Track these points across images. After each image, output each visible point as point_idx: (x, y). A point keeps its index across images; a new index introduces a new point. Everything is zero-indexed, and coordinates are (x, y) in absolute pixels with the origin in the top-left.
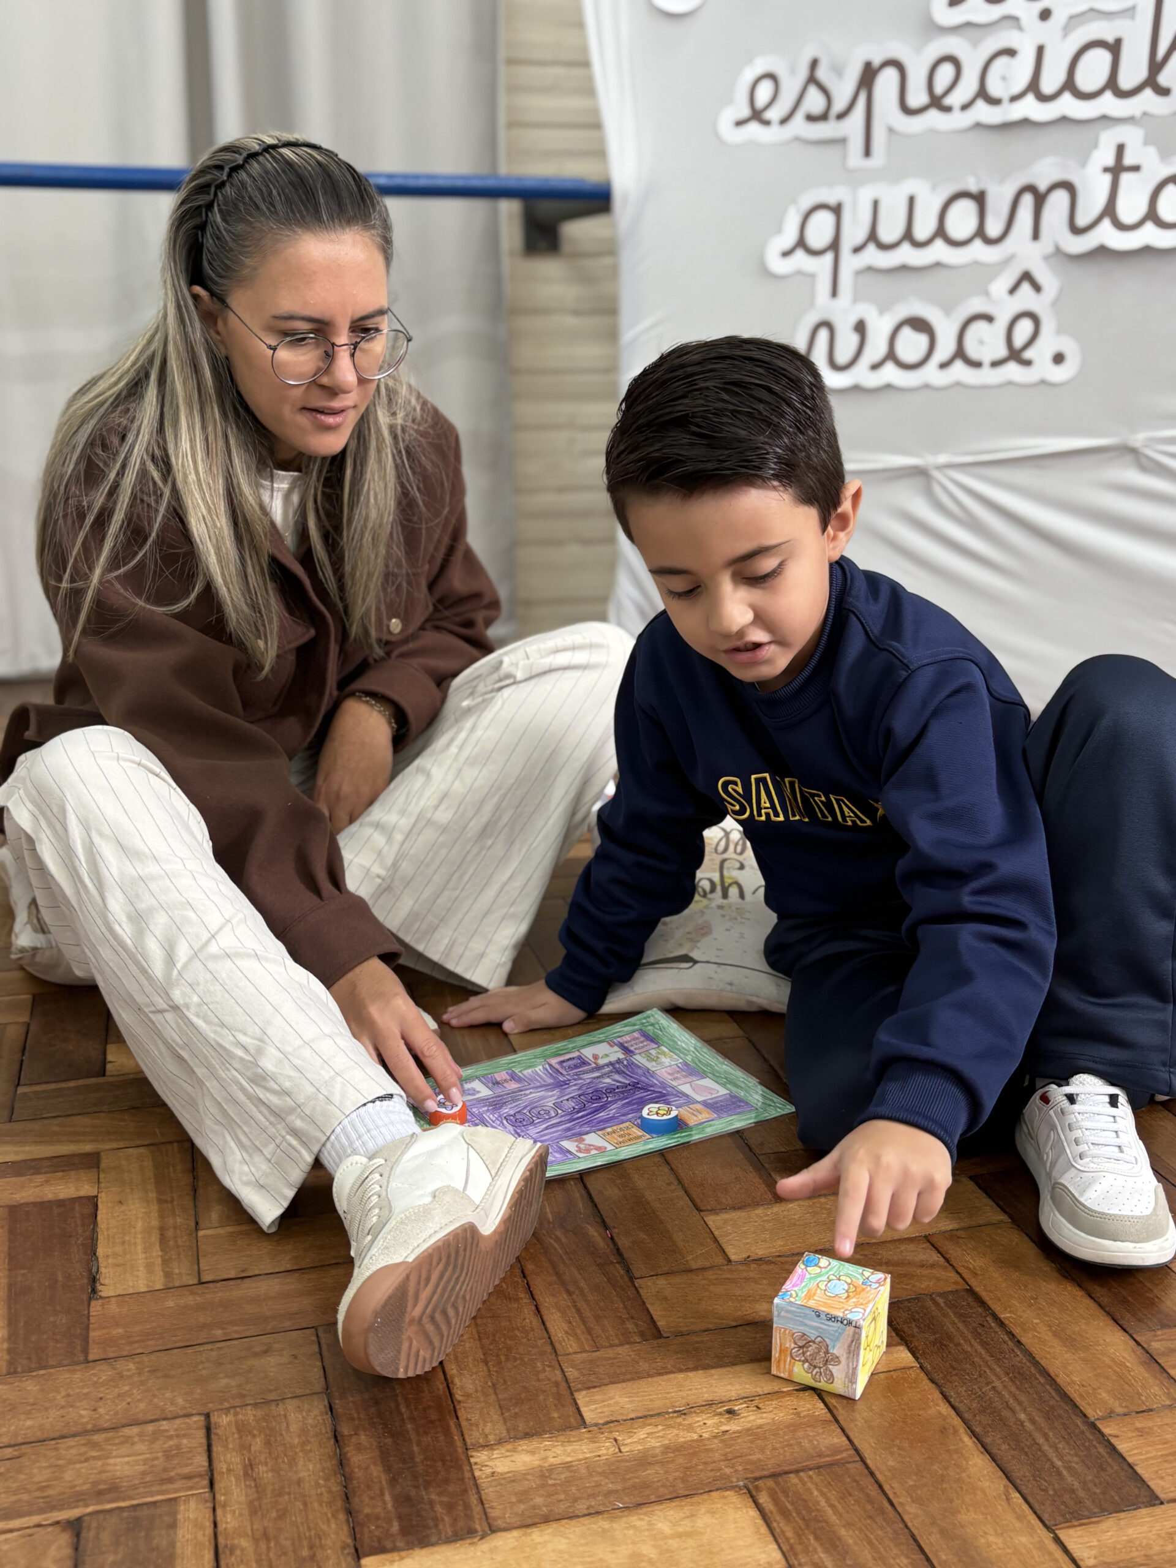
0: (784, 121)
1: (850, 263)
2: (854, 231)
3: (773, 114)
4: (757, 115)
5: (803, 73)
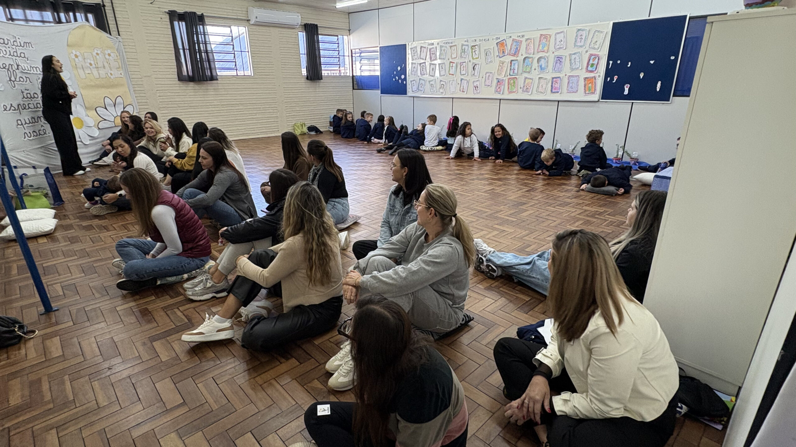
0: (9, 110)
1: (25, 126)
2: (24, 123)
3: (8, 109)
4: (5, 110)
5: (10, 105)
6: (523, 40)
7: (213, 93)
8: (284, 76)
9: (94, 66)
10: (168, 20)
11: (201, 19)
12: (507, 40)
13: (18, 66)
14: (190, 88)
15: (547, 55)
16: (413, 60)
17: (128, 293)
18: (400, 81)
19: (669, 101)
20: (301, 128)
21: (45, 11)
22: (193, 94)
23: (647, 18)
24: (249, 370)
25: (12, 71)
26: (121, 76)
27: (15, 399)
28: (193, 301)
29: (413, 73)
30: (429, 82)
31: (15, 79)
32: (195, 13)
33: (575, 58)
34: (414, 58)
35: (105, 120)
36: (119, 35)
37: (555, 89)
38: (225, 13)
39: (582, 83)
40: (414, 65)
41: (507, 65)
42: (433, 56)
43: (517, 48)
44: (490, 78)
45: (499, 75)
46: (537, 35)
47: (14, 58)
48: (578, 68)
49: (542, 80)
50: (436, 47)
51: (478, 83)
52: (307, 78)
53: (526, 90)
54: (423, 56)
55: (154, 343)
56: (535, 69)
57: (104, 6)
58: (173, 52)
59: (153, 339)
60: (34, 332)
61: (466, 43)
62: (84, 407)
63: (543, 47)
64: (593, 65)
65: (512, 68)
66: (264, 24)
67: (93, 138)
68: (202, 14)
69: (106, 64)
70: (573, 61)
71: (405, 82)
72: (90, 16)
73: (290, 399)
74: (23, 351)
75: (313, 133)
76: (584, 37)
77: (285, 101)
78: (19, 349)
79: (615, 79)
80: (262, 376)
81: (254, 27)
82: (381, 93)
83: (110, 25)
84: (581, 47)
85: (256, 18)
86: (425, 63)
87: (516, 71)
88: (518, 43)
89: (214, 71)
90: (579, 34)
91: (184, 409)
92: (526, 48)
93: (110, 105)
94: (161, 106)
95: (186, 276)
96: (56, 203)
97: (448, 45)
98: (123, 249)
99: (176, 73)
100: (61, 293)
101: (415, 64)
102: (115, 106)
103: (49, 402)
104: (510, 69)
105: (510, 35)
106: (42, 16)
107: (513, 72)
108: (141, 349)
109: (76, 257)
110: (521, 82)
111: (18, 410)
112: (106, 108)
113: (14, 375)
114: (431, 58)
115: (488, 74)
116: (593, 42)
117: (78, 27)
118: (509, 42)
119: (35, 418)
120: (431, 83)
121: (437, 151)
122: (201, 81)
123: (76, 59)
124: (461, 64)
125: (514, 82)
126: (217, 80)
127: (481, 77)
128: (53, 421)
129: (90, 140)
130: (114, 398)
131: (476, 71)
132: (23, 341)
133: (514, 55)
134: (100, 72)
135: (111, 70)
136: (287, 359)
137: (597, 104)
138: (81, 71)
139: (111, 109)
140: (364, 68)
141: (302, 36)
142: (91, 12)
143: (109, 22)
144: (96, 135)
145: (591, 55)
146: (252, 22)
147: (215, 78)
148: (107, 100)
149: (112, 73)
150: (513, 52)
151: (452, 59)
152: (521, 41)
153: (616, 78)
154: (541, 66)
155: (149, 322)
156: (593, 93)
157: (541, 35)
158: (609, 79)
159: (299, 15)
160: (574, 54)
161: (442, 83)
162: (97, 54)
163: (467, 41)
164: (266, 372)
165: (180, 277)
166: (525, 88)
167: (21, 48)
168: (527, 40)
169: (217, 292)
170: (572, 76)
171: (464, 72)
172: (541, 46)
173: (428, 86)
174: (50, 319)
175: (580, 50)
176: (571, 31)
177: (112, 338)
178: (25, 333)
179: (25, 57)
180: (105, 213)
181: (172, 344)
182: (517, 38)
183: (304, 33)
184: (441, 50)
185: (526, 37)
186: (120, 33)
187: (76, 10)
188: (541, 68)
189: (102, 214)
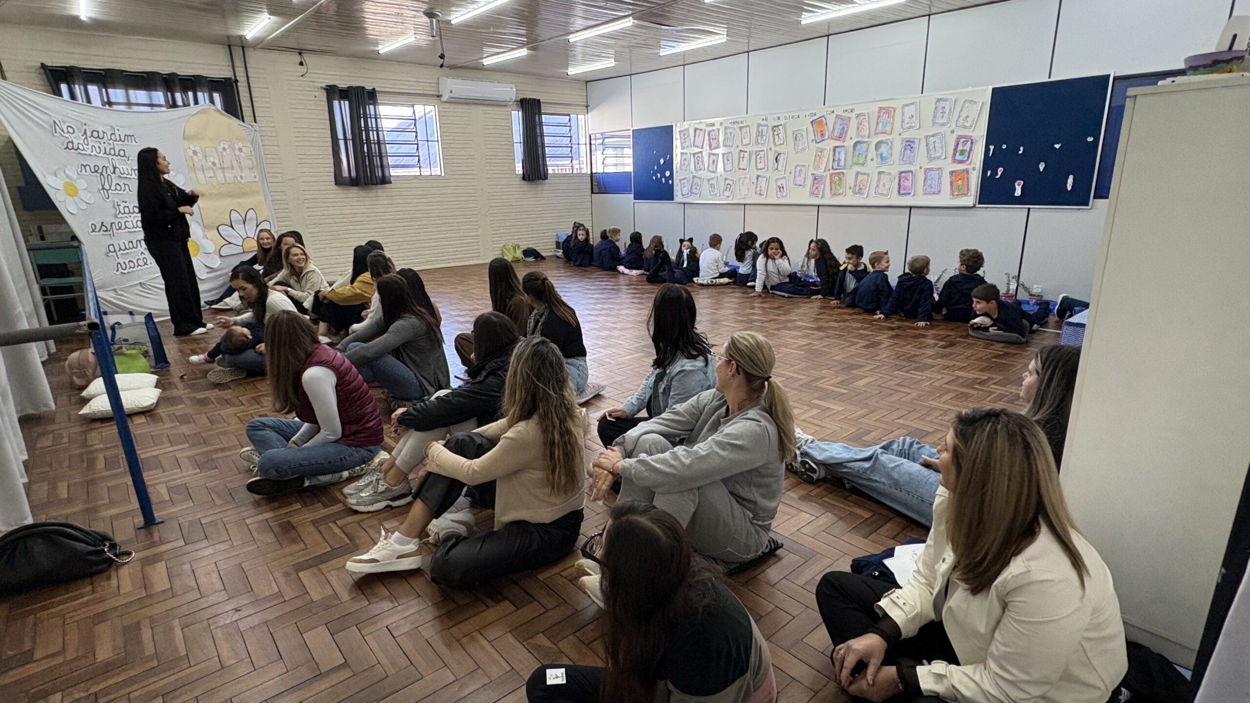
0: (99, 231)
1: (119, 253)
2: (117, 249)
3: (96, 230)
4: (94, 231)
5: (100, 224)
6: (853, 115)
7: (385, 202)
8: (489, 176)
9: (218, 165)
10: (325, 99)
11: (371, 96)
12: (828, 117)
13: (115, 168)
14: (350, 195)
15: (890, 137)
16: (683, 148)
17: (262, 499)
18: (663, 180)
19: (1087, 205)
20: (512, 251)
21: (156, 90)
22: (356, 203)
23: (1046, 79)
24: (440, 616)
25: (106, 175)
26: (254, 179)
27: (104, 653)
28: (356, 512)
29: (683, 168)
30: (708, 180)
31: (110, 187)
32: (363, 88)
33: (934, 142)
34: (685, 145)
35: (230, 243)
36: (255, 121)
37: (905, 189)
38: (407, 87)
39: (946, 180)
40: (684, 157)
41: (827, 156)
42: (714, 142)
43: (843, 128)
44: (803, 175)
45: (815, 169)
46: (875, 107)
47: (110, 157)
48: (939, 158)
49: (883, 176)
50: (718, 130)
51: (783, 182)
52: (524, 178)
53: (858, 191)
54: (699, 142)
55: (300, 574)
56: (872, 160)
57: (236, 81)
58: (330, 144)
59: (300, 567)
60: (129, 554)
61: (764, 123)
62: (202, 665)
63: (884, 126)
64: (962, 152)
65: (837, 158)
66: (463, 101)
67: (212, 270)
68: (374, 89)
69: (235, 164)
70: (931, 147)
71: (670, 182)
72: (217, 96)
73: (503, 662)
74: (114, 582)
75: (531, 259)
76: (947, 110)
77: (490, 212)
78: (109, 578)
79: (1000, 173)
80: (461, 625)
81: (447, 106)
82: (635, 199)
83: (243, 109)
84: (943, 124)
85: (451, 92)
86: (701, 152)
87: (842, 163)
88: (844, 121)
89: (386, 170)
90: (940, 107)
91: (345, 674)
92: (858, 128)
93: (237, 221)
94: (310, 222)
95: (346, 474)
96: (158, 366)
97: (736, 126)
98: (256, 432)
99: (333, 174)
100: (167, 498)
101: (686, 154)
102: (244, 223)
103: (150, 659)
104: (834, 160)
105: (832, 110)
106: (151, 98)
107: (838, 165)
108: (282, 581)
109: (187, 445)
110: (850, 178)
111: (108, 668)
112: (232, 227)
113: (101, 617)
114: (710, 145)
115: (798, 169)
116: (963, 117)
117: (199, 112)
118: (831, 120)
119: (132, 681)
120: (711, 182)
121: (721, 285)
122: (368, 184)
123: (195, 158)
124: (757, 153)
125: (840, 180)
126: (390, 182)
127: (788, 171)
128: (157, 685)
129: (207, 273)
130: (244, 655)
131: (780, 163)
132: (114, 567)
133: (839, 138)
134: (226, 174)
135: (242, 172)
136: (498, 602)
137: (972, 211)
138: (200, 175)
139: (239, 227)
140: (608, 161)
141: (517, 116)
142: (217, 90)
143: (243, 104)
144: (216, 266)
145: (960, 137)
146: (444, 98)
147: (387, 179)
148: (235, 215)
149: (243, 176)
150: (837, 133)
151: (743, 145)
152: (850, 118)
153: (1000, 171)
154: (881, 155)
155: (294, 541)
156: (965, 195)
157: (881, 108)
158: (989, 173)
159: (513, 86)
160: (933, 136)
161: (728, 182)
162: (224, 149)
163: (766, 120)
164: (466, 620)
165: (337, 475)
166: (857, 188)
167: (120, 142)
168: (858, 116)
169: (394, 499)
170: (930, 169)
171: (760, 166)
172: (881, 124)
173: (706, 187)
174: (151, 534)
175: (942, 130)
176: (928, 101)
177: (240, 564)
178: (116, 555)
179: (125, 156)
180: (228, 380)
181: (327, 575)
182: (843, 114)
183: (520, 113)
184: (726, 134)
185: (857, 112)
186: (257, 119)
187: (198, 90)
188: (882, 158)
189: (224, 382)
